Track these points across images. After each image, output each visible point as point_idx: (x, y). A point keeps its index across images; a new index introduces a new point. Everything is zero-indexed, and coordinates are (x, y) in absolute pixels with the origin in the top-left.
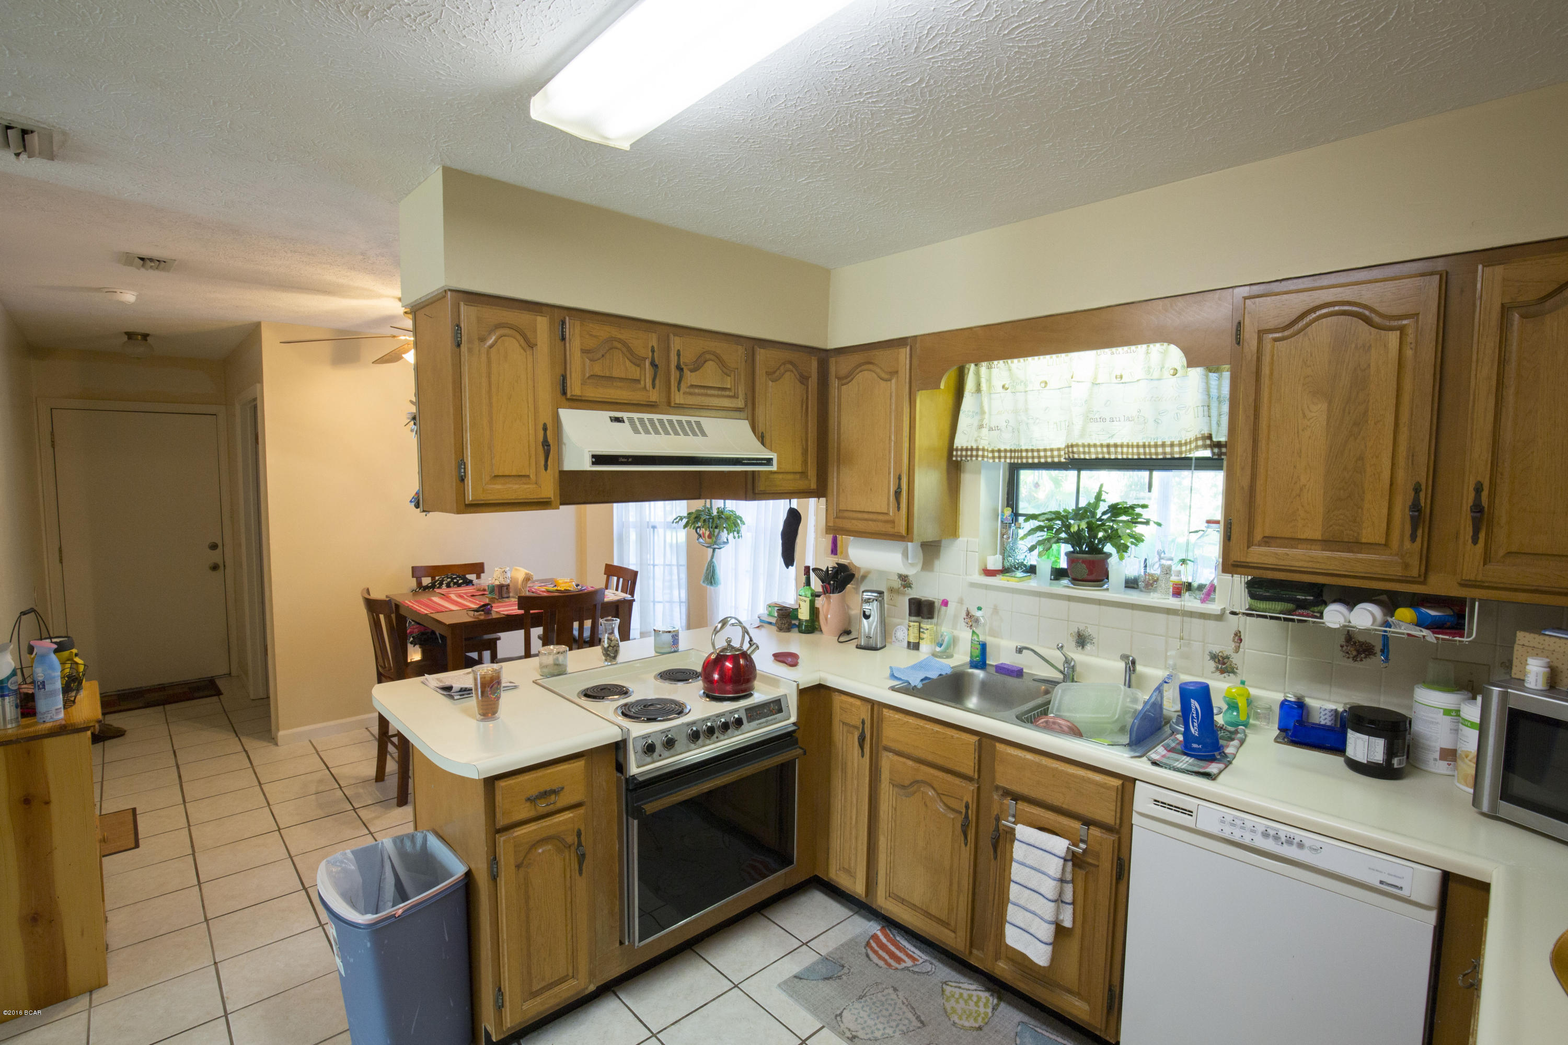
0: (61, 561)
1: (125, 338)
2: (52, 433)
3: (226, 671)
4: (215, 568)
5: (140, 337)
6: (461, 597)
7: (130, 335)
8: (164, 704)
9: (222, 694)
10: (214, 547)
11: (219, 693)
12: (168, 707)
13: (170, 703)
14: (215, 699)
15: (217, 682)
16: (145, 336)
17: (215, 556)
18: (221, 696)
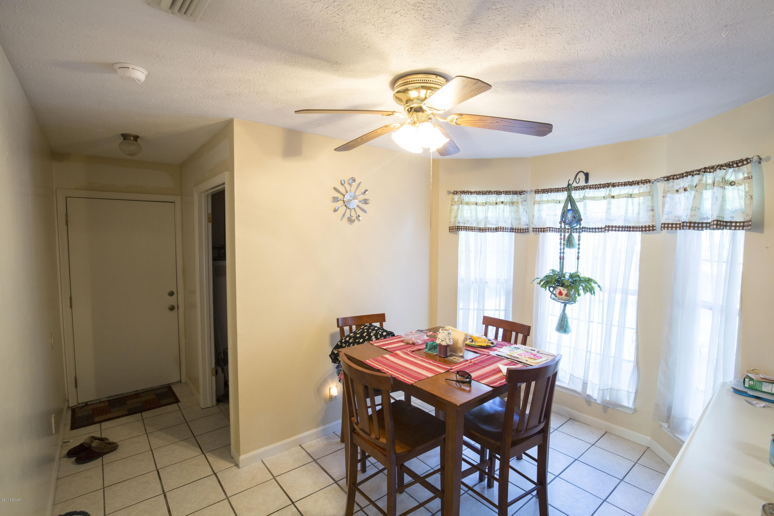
0: (71, 307)
1: (122, 138)
2: (66, 215)
3: (178, 379)
4: (172, 308)
5: (132, 138)
6: (407, 354)
7: (125, 137)
8: (141, 412)
9: (179, 401)
10: (171, 294)
11: (177, 401)
12: (145, 414)
13: (145, 411)
14: (175, 405)
15: (172, 386)
16: (136, 138)
17: (172, 301)
18: (179, 403)
